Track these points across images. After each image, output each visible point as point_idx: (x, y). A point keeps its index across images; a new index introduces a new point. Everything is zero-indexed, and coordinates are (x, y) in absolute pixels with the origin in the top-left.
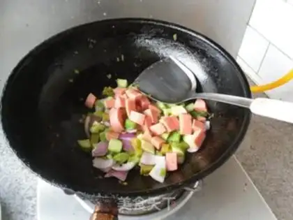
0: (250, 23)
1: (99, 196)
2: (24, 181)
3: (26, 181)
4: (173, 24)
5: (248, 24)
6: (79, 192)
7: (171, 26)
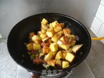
0: (96, 16)
1: (34, 71)
2: (14, 65)
3: (15, 65)
4: (67, 16)
5: (95, 16)
6: (28, 69)
7: (67, 17)
